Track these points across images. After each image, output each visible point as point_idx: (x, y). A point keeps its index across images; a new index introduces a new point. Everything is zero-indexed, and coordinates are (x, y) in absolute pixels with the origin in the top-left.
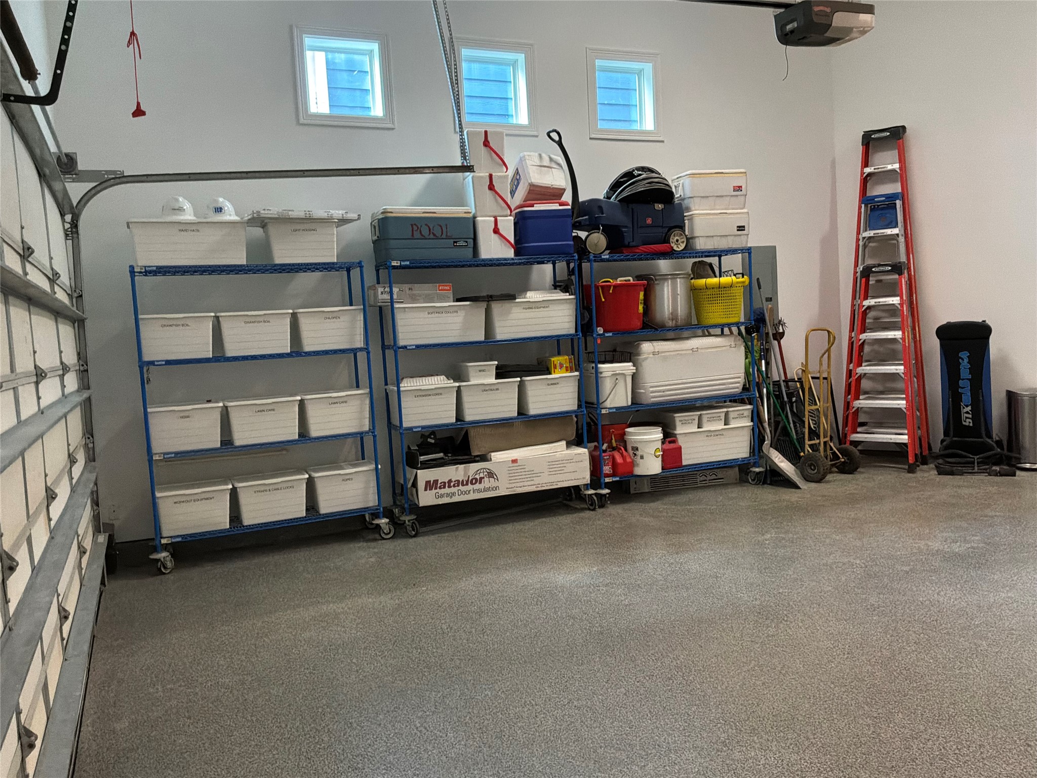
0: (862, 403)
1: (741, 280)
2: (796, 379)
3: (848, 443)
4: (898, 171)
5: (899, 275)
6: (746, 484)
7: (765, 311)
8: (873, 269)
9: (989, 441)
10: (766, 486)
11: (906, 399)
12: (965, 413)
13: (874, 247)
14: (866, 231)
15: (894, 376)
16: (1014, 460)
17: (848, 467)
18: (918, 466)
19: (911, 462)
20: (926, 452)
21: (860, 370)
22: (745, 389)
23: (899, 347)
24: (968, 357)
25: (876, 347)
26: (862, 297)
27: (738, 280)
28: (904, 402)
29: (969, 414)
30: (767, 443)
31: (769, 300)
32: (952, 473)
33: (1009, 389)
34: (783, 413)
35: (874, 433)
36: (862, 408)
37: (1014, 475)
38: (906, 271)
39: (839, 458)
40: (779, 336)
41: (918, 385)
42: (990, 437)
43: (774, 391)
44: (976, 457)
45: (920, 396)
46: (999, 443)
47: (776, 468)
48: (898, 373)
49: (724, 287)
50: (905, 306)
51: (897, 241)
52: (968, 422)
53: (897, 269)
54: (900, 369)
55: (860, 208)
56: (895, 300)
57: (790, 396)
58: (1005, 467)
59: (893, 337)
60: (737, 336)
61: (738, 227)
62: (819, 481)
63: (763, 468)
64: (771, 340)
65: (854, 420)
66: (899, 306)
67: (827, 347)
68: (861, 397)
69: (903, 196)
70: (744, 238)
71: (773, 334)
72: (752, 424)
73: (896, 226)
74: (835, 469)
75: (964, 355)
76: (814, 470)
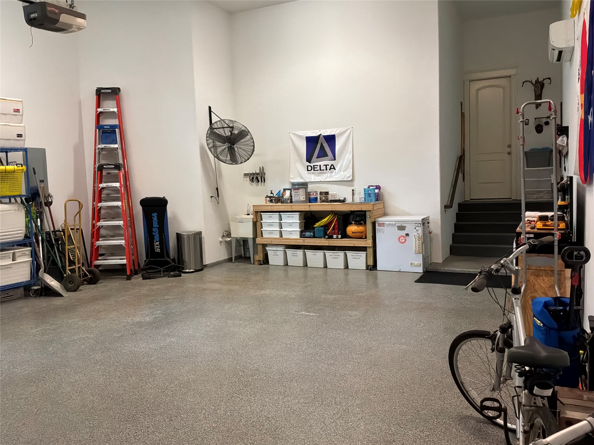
0: (101, 242)
1: (20, 168)
2: (61, 230)
3: (93, 266)
4: (117, 112)
5: (119, 171)
6: (29, 297)
7: (39, 189)
8: (104, 167)
9: (168, 259)
10: (42, 297)
11: (125, 239)
12: (156, 245)
13: (105, 154)
14: (100, 144)
15: (118, 227)
16: (181, 268)
17: (93, 280)
18: (133, 276)
19: (128, 274)
20: (137, 268)
21: (100, 224)
22: (26, 237)
23: (121, 211)
24: (157, 216)
25: (108, 211)
26: (99, 182)
27: (19, 168)
28: (124, 241)
29: (158, 246)
30: (42, 270)
31: (42, 181)
32: (150, 278)
33: (177, 232)
34: (52, 251)
35: (108, 260)
36: (101, 245)
37: (180, 276)
38: (123, 169)
39: (87, 276)
40: (49, 204)
41: (132, 231)
42: (169, 257)
43: (46, 238)
44: (162, 268)
45: (132, 237)
46: (173, 260)
47: (48, 285)
48: (120, 225)
49: (9, 172)
50: (122, 188)
51: (118, 152)
52: (158, 250)
53: (118, 167)
54: (121, 223)
55: (96, 131)
56: (117, 185)
57: (57, 240)
58: (177, 272)
59: (117, 205)
60: (20, 204)
61: (17, 135)
62: (75, 291)
63: (40, 286)
64: (43, 207)
65: (97, 253)
66: (119, 188)
67: (78, 210)
68: (100, 239)
69: (120, 126)
70: (22, 142)
71: (45, 203)
72: (31, 259)
73: (116, 143)
74: (85, 282)
75: (155, 215)
76: (72, 284)
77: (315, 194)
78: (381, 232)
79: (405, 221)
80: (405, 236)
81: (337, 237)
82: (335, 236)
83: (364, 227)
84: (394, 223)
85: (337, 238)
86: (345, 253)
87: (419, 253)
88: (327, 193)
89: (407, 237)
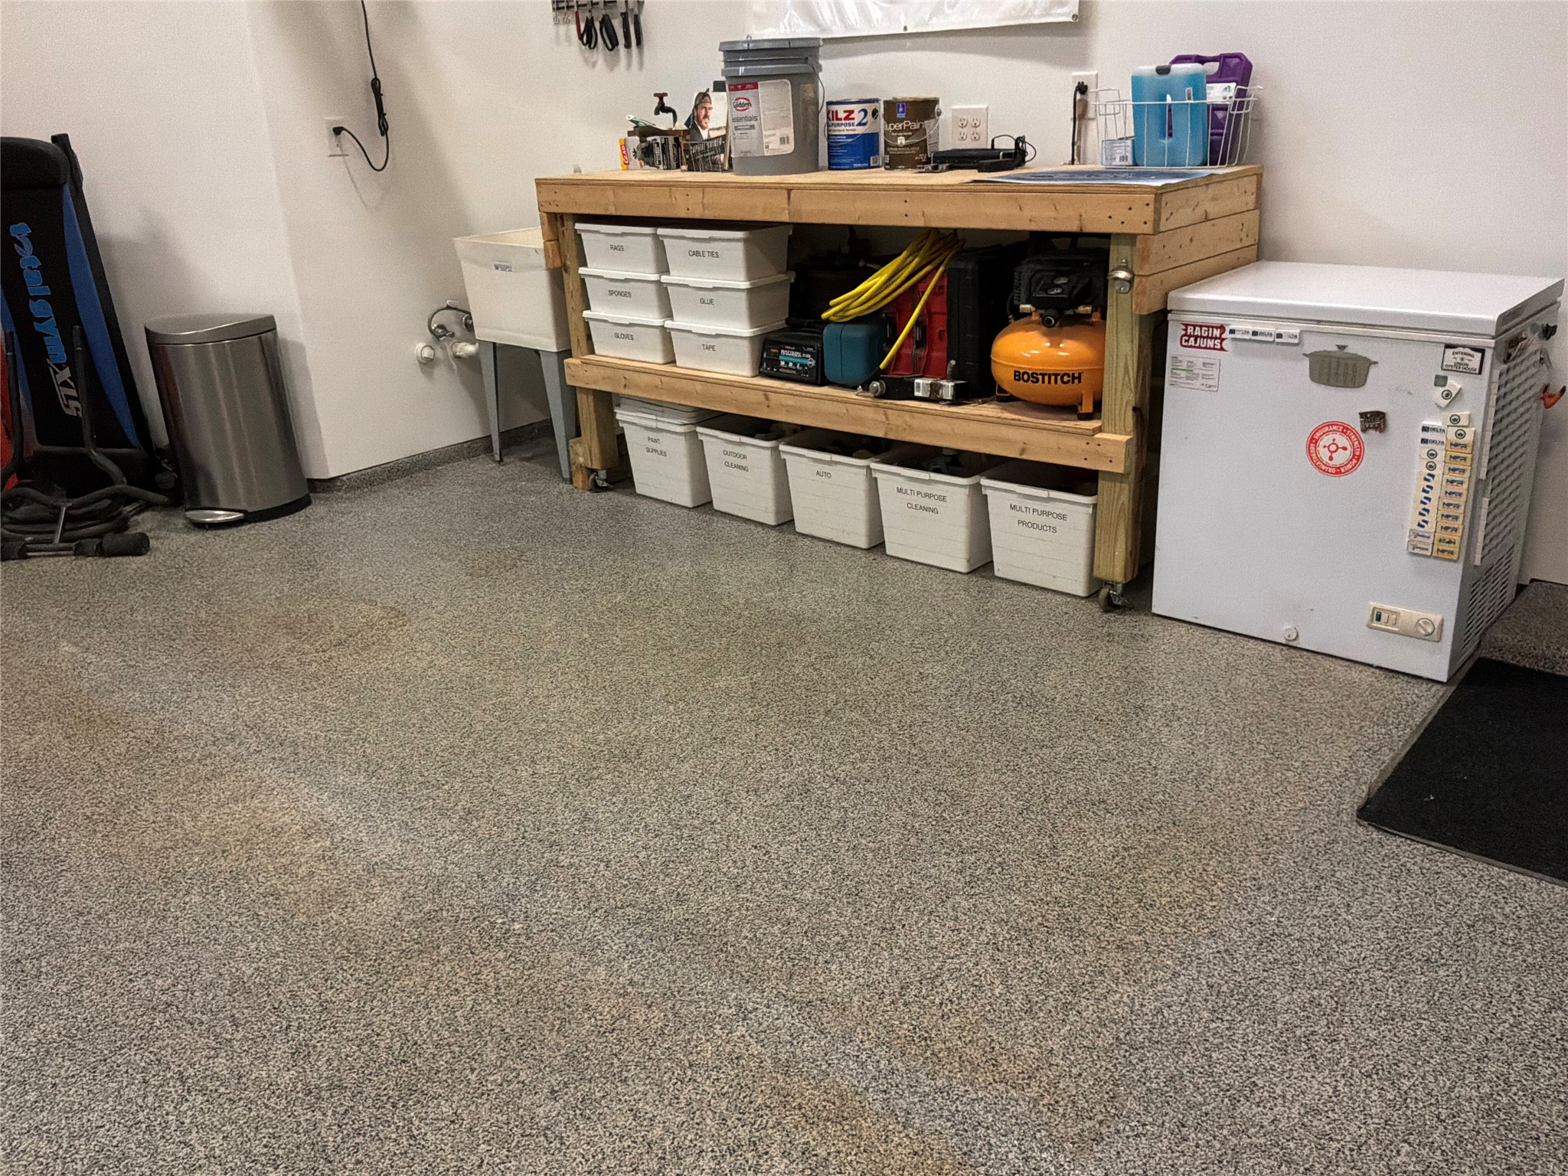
33: (154, 328)
52: (74, 409)
75: (20, 233)
77: (858, 117)
78: (1198, 383)
79: (1371, 325)
80: (1356, 424)
81: (935, 388)
82: (922, 385)
83: (1091, 344)
84: (1295, 329)
85: (934, 397)
86: (977, 487)
87: (1442, 555)
88: (925, 109)
89: (1371, 437)
